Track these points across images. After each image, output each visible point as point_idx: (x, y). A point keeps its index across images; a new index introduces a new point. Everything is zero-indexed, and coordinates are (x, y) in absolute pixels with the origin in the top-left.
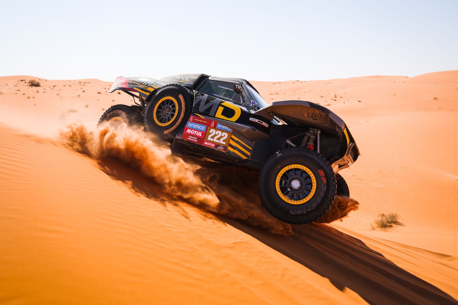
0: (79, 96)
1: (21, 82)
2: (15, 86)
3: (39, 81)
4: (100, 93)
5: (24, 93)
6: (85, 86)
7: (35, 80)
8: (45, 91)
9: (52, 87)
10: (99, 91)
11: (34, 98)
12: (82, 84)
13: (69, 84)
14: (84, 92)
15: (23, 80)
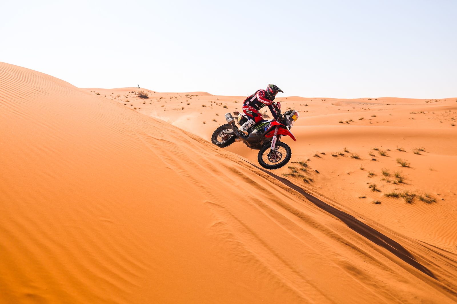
0: (183, 108)
1: (132, 93)
2: (125, 97)
3: (148, 93)
4: (205, 107)
5: (131, 104)
6: (191, 98)
7: (144, 91)
8: (151, 102)
9: (159, 99)
10: (205, 105)
11: (140, 109)
12: (189, 96)
13: (175, 97)
14: (188, 104)
15: (134, 91)
